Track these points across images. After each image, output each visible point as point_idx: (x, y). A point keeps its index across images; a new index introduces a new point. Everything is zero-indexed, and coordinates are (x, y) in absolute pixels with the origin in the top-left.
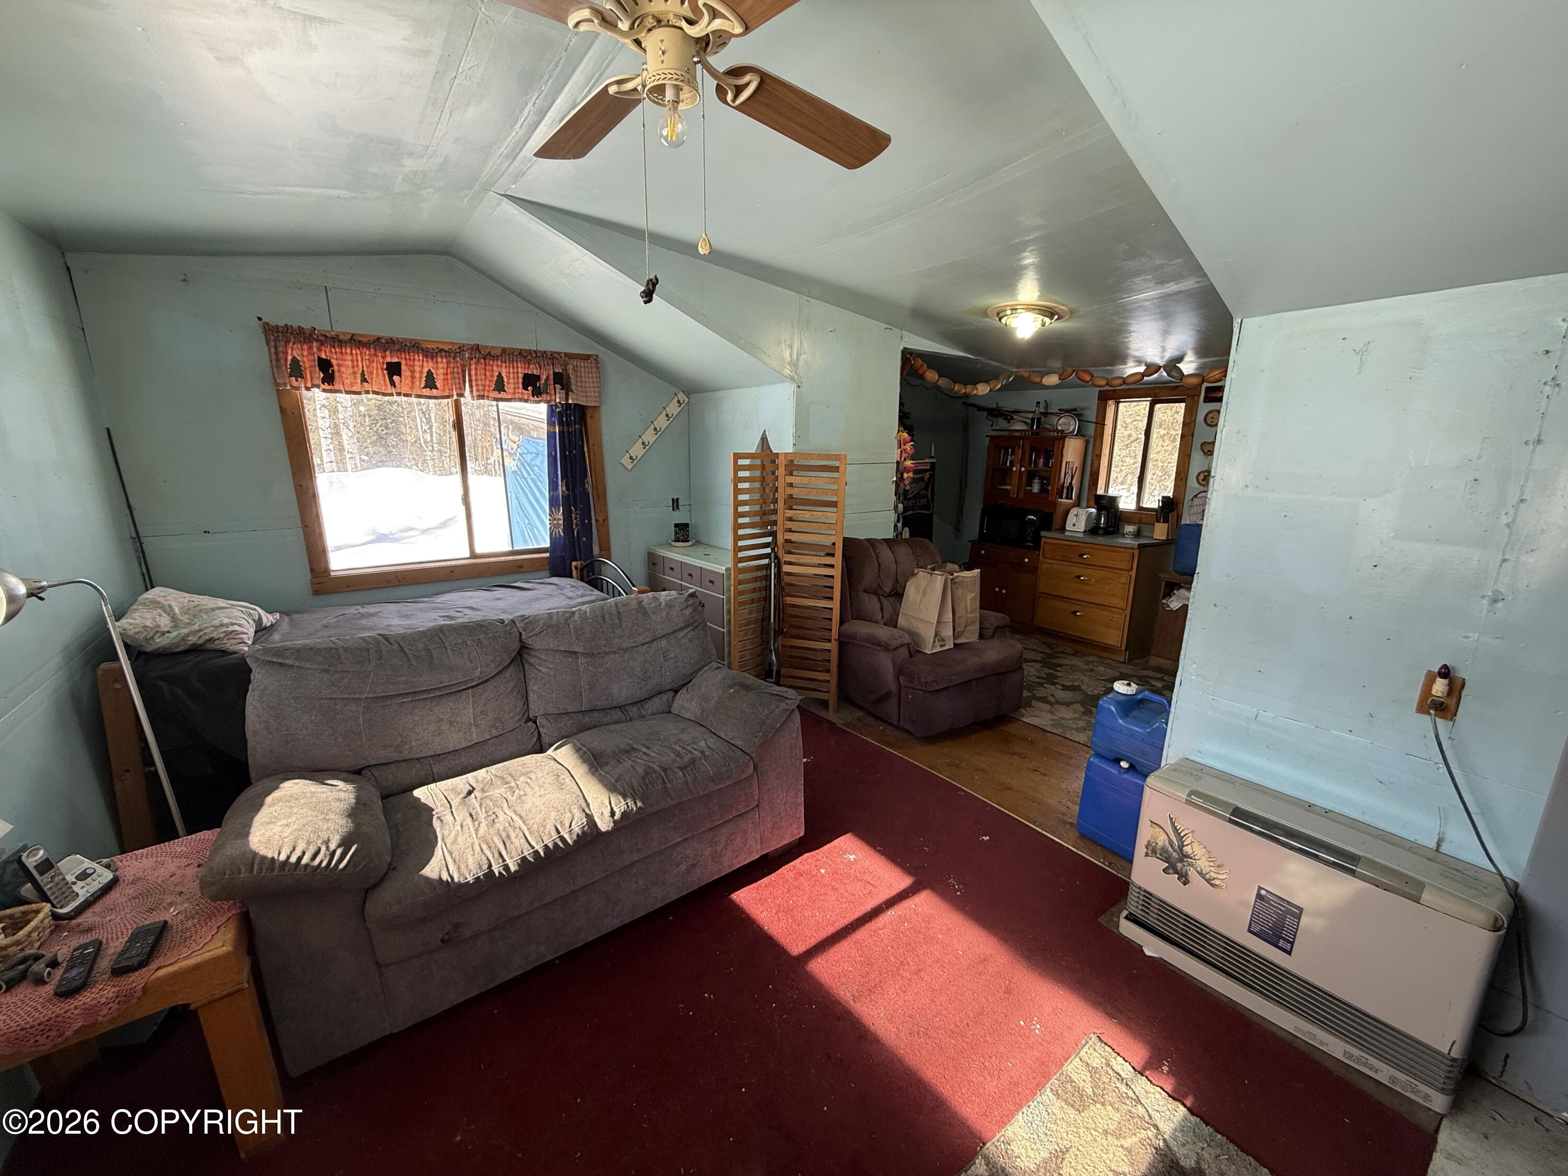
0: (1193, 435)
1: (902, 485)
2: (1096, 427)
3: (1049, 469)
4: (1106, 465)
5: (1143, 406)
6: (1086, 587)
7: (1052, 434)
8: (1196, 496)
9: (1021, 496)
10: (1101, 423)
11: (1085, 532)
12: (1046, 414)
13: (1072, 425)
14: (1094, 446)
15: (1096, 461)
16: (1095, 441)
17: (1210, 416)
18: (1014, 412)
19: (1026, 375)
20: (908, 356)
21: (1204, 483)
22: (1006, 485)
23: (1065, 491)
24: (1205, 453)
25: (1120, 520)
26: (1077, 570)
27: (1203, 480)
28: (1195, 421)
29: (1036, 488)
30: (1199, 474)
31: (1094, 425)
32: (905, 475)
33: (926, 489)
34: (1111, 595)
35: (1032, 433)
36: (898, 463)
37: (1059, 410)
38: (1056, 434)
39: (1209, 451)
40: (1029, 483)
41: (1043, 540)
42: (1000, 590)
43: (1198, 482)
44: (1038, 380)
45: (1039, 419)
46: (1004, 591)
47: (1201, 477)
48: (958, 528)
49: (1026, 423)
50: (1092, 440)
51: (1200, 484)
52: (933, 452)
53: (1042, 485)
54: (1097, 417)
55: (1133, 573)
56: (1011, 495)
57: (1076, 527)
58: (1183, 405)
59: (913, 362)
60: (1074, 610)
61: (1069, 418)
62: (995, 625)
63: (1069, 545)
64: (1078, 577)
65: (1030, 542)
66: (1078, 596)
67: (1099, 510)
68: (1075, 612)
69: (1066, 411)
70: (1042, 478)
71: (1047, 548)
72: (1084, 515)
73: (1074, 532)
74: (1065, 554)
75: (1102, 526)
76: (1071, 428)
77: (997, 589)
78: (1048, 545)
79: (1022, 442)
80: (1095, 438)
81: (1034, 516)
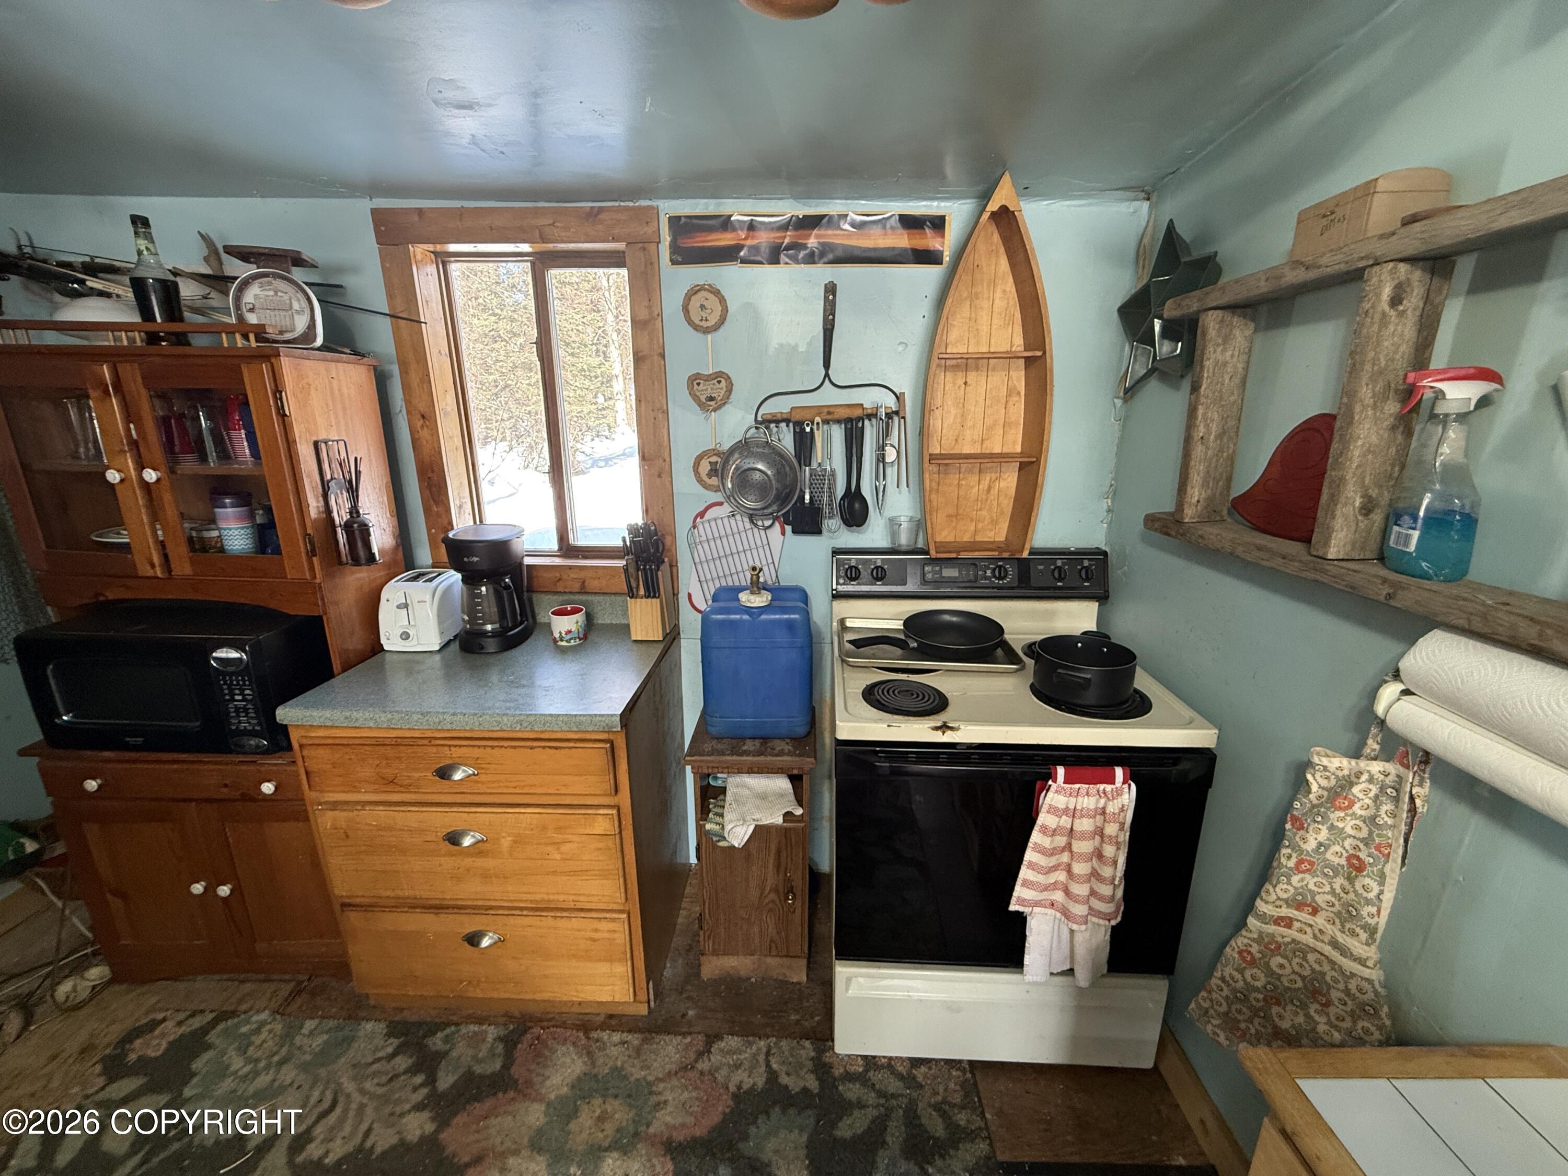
0: (663, 356)
2: (394, 328)
4: (458, 441)
6: (489, 862)
7: (229, 340)
8: (702, 514)
9: (183, 567)
10: (407, 318)
11: (444, 647)
13: (302, 312)
14: (405, 385)
15: (425, 434)
16: (404, 372)
17: (696, 303)
18: (88, 269)
21: (714, 482)
23: (342, 539)
24: (701, 405)
25: (530, 590)
27: (710, 475)
28: (660, 315)
29: (234, 536)
30: (699, 459)
34: (574, 873)
35: (149, 335)
38: (239, 341)
39: (711, 399)
40: (200, 520)
42: (210, 890)
43: (700, 481)
45: (167, 292)
46: (224, 891)
47: (705, 467)
50: (395, 369)
51: (706, 486)
54: (390, 296)
55: (626, 800)
56: (145, 570)
57: (412, 640)
58: (622, 268)
60: (466, 932)
61: (280, 285)
64: (453, 839)
65: (253, 734)
66: (470, 890)
67: (471, 579)
68: (473, 940)
71: (319, 759)
72: (428, 597)
73: (410, 656)
74: (389, 772)
75: (489, 627)
76: (301, 324)
77: (198, 888)
78: (321, 752)
79: (106, 371)
80: (403, 363)
81: (239, 646)
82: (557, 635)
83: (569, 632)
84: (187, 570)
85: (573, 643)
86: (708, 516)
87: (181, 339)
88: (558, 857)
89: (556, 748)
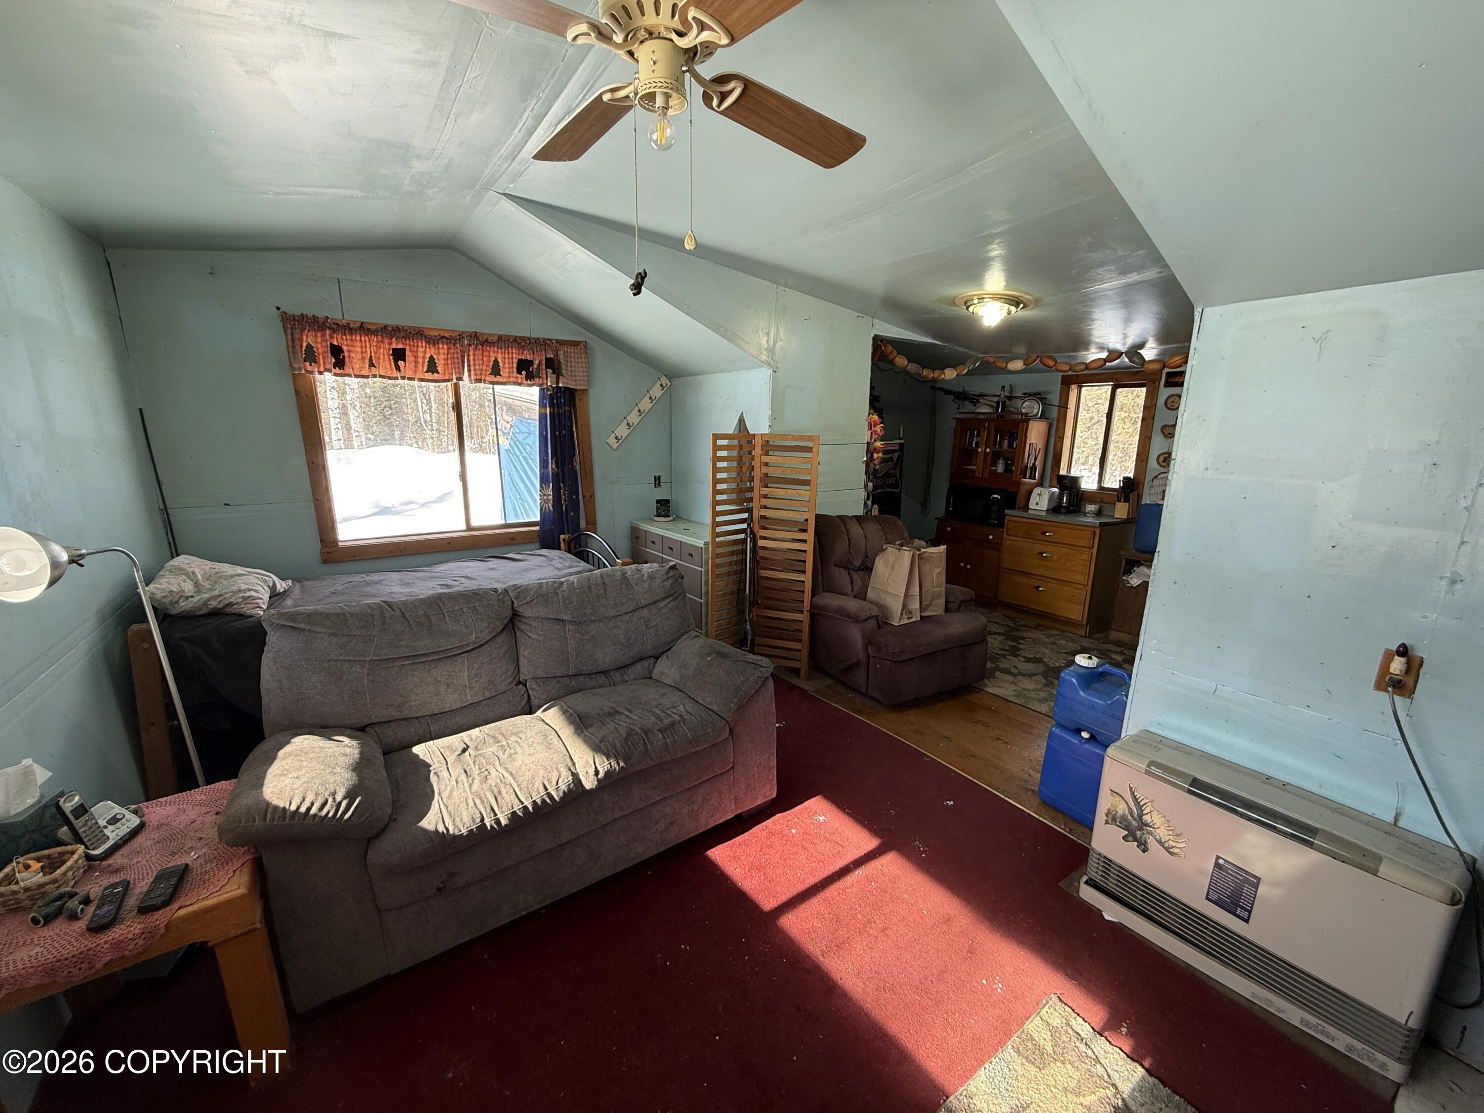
0: (1153, 419)
1: (872, 465)
2: (1059, 410)
3: (1014, 450)
4: (1069, 446)
5: (1106, 390)
6: (1049, 564)
7: (1016, 417)
8: (1156, 477)
9: (986, 475)
10: (1064, 407)
11: (1047, 510)
12: (1010, 398)
13: (1036, 408)
14: (1057, 429)
15: (1059, 444)
16: (1058, 424)
17: (1170, 400)
18: (980, 396)
19: (992, 360)
20: (879, 343)
21: (1164, 464)
22: (971, 465)
23: (1028, 471)
24: (1165, 436)
25: (1081, 499)
26: (1039, 547)
27: (1163, 462)
28: (1156, 405)
29: (1000, 468)
30: (1160, 455)
31: (1057, 407)
32: (875, 456)
33: (895, 468)
34: (1073, 572)
35: (997, 416)
36: (868, 443)
37: (1024, 394)
38: (1020, 417)
39: (1169, 434)
40: (994, 464)
41: (1007, 518)
42: (965, 566)
43: (1158, 463)
44: (1004, 365)
45: (1004, 403)
46: (969, 566)
47: (1162, 459)
48: (925, 506)
49: (991, 406)
50: (1055, 423)
51: (1161, 466)
52: (901, 433)
53: (1006, 465)
54: (1060, 399)
55: (1095, 551)
56: (977, 475)
57: (1039, 506)
58: (1144, 390)
59: (883, 348)
60: (1036, 585)
61: (1033, 401)
62: (960, 599)
63: (1033, 523)
64: (1041, 554)
65: (995, 520)
66: (1041, 572)
67: (1062, 489)
68: (1037, 588)
69: (1030, 395)
70: (1006, 459)
71: (1011, 521)
72: (1047, 494)
73: (1037, 511)
75: (1064, 504)
76: (1035, 411)
77: (962, 565)
79: (987, 425)
80: (1058, 421)
81: (999, 495)
82: (1087, 512)
83: (1092, 511)
85: (1092, 515)
86: (1159, 477)
87: (1004, 416)
88: (1071, 564)
89: (1078, 530)
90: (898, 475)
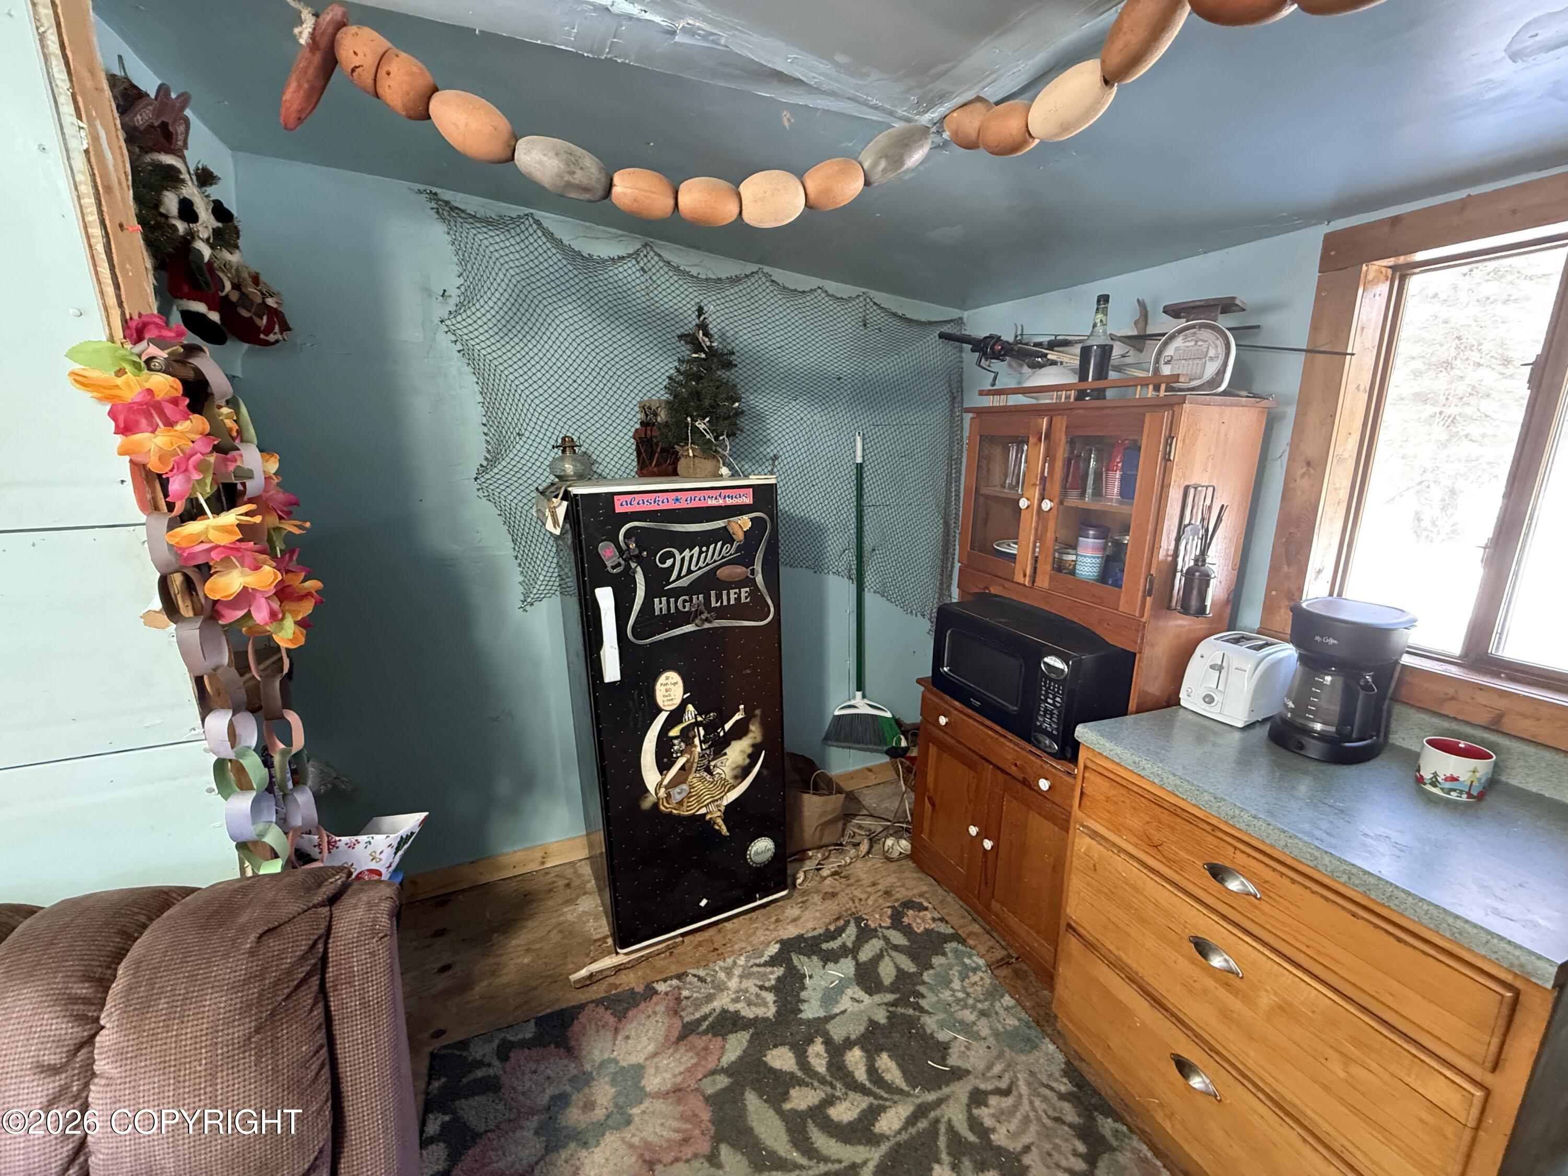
2: (1308, 366)
3: (1133, 509)
4: (1344, 495)
6: (1236, 1004)
7: (1143, 393)
9: (1043, 582)
10: (1327, 352)
11: (1249, 727)
12: (1133, 339)
13: (1214, 360)
14: (1299, 432)
15: (1303, 484)
16: (1301, 413)
18: (1052, 345)
23: (1178, 586)
29: (1087, 563)
31: (1302, 356)
33: (745, 557)
35: (1081, 393)
38: (1150, 392)
40: (1069, 548)
41: (1086, 750)
42: (979, 837)
45: (1105, 352)
46: (988, 844)
50: (1291, 412)
54: (1315, 329)
56: (1019, 578)
57: (1217, 710)
61: (1206, 335)
64: (1202, 948)
65: (1050, 735)
66: (1201, 1016)
67: (1312, 661)
68: (1184, 1068)
70: (1106, 535)
71: (1096, 786)
72: (1249, 667)
73: (1207, 722)
74: (1156, 837)
75: (1318, 727)
76: (1211, 369)
77: (973, 830)
78: (1099, 780)
79: (1045, 422)
80: (1303, 403)
81: (1065, 659)
82: (1427, 774)
83: (1453, 779)
84: (1046, 585)
85: (1454, 796)
87: (1099, 394)
88: (1342, 1074)
89: (1399, 940)
90: (759, 579)
